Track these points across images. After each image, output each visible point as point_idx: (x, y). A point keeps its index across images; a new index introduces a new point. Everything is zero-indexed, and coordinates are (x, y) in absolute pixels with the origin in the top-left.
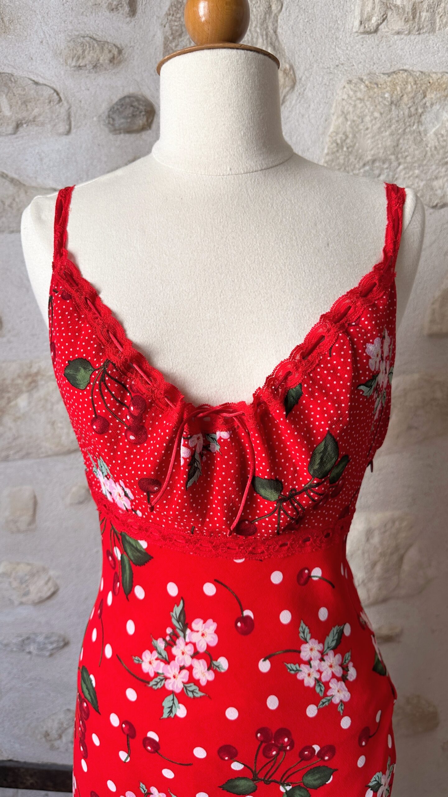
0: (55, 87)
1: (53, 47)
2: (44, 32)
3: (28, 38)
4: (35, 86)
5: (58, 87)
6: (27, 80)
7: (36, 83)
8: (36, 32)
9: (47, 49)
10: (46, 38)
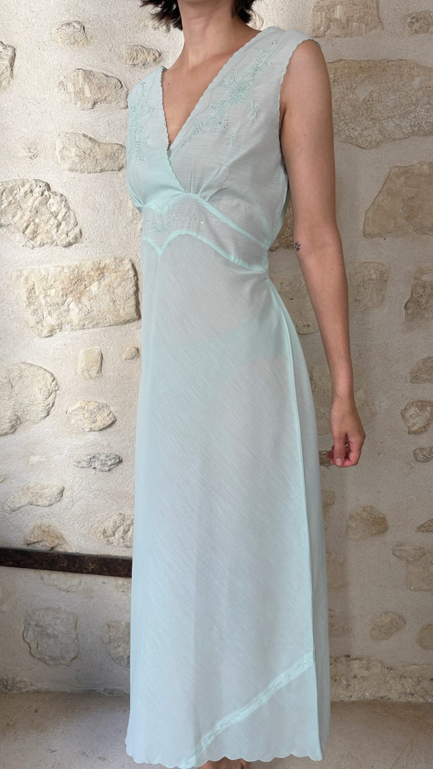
0: (118, 78)
1: (118, 53)
2: (112, 44)
3: (102, 48)
4: (106, 77)
5: (121, 78)
6: (101, 74)
7: (107, 76)
8: (107, 44)
9: (114, 54)
10: (113, 47)
